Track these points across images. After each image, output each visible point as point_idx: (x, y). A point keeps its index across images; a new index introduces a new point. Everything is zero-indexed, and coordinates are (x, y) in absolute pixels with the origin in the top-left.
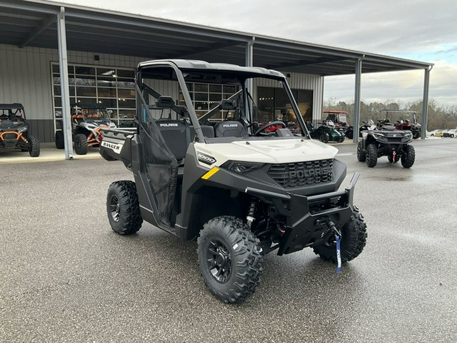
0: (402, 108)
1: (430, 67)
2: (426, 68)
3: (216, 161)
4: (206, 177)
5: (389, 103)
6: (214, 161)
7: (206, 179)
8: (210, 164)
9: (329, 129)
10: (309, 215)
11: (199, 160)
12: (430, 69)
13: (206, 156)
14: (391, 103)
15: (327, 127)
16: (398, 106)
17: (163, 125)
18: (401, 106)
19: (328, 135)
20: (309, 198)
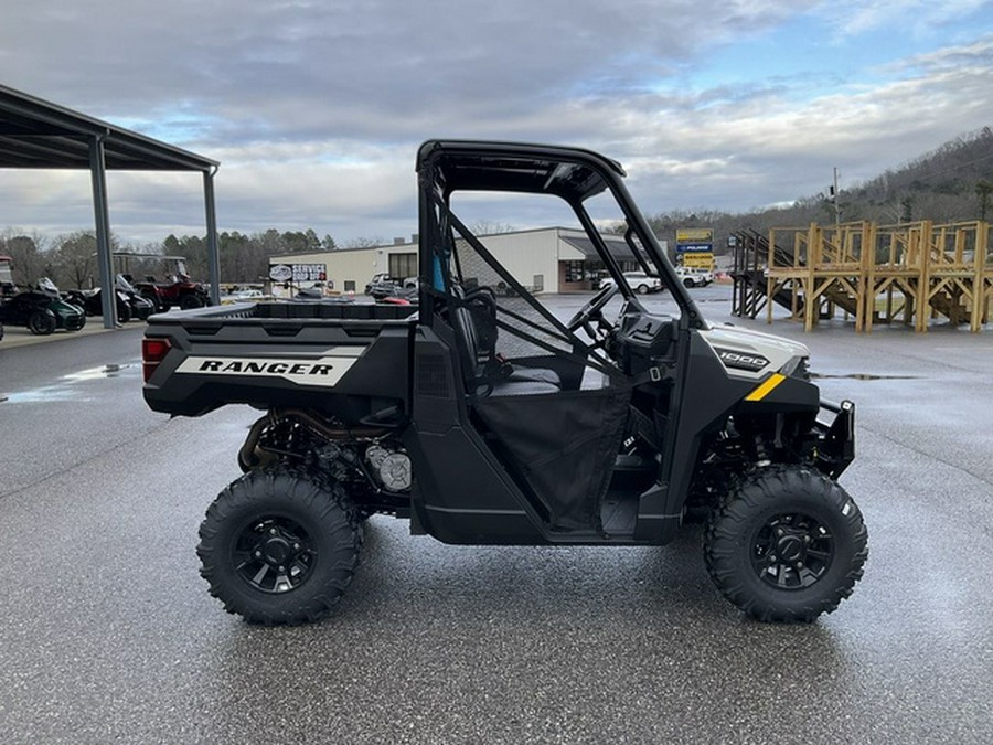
0: (44, 248)
1: (213, 168)
2: (206, 169)
3: (769, 362)
4: (756, 396)
5: (12, 237)
6: (765, 362)
7: (758, 399)
8: (756, 369)
9: (49, 298)
11: (727, 366)
12: (212, 172)
13: (741, 354)
14: (17, 235)
15: (44, 296)
16: (33, 244)
18: (40, 242)
19: (52, 313)
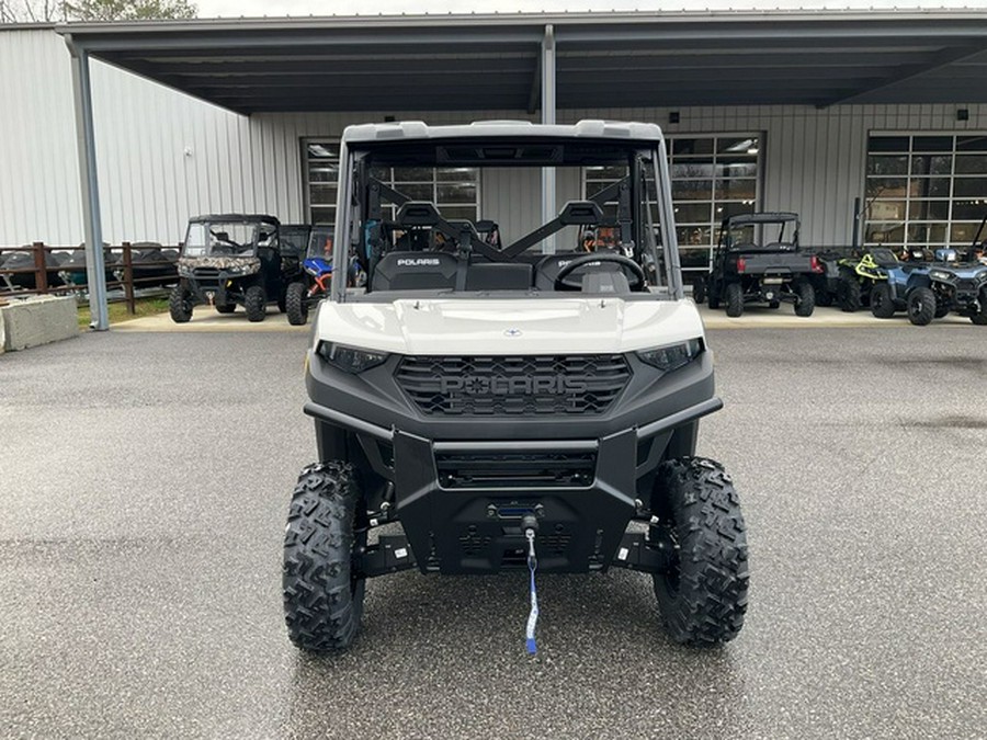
10: (436, 485)
17: (406, 262)
20: (438, 445)
